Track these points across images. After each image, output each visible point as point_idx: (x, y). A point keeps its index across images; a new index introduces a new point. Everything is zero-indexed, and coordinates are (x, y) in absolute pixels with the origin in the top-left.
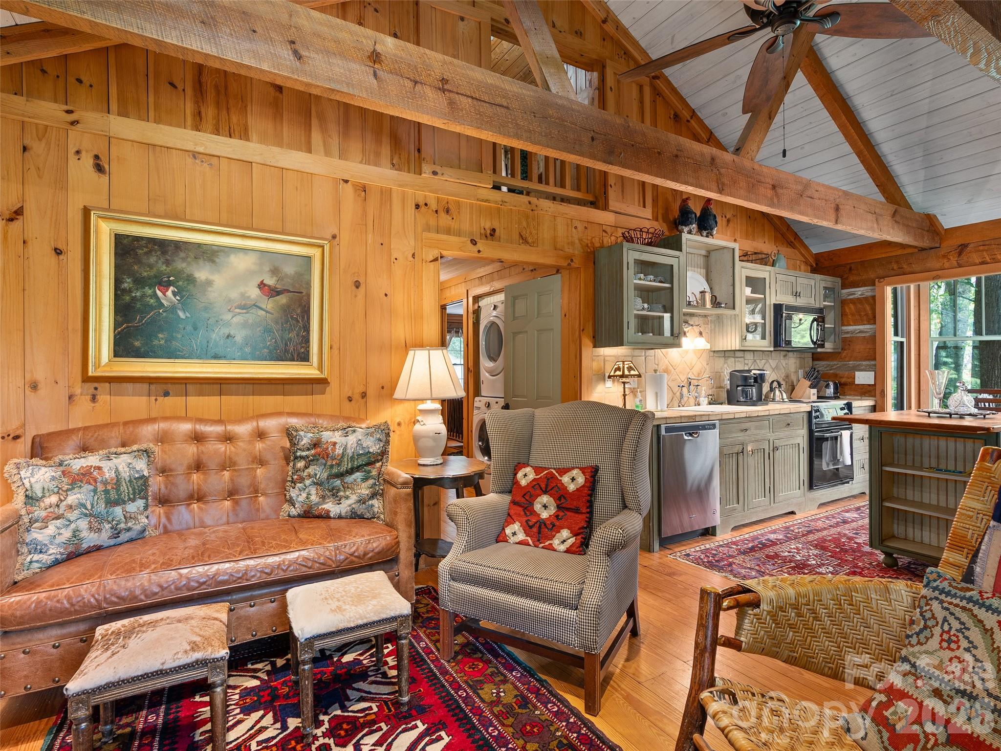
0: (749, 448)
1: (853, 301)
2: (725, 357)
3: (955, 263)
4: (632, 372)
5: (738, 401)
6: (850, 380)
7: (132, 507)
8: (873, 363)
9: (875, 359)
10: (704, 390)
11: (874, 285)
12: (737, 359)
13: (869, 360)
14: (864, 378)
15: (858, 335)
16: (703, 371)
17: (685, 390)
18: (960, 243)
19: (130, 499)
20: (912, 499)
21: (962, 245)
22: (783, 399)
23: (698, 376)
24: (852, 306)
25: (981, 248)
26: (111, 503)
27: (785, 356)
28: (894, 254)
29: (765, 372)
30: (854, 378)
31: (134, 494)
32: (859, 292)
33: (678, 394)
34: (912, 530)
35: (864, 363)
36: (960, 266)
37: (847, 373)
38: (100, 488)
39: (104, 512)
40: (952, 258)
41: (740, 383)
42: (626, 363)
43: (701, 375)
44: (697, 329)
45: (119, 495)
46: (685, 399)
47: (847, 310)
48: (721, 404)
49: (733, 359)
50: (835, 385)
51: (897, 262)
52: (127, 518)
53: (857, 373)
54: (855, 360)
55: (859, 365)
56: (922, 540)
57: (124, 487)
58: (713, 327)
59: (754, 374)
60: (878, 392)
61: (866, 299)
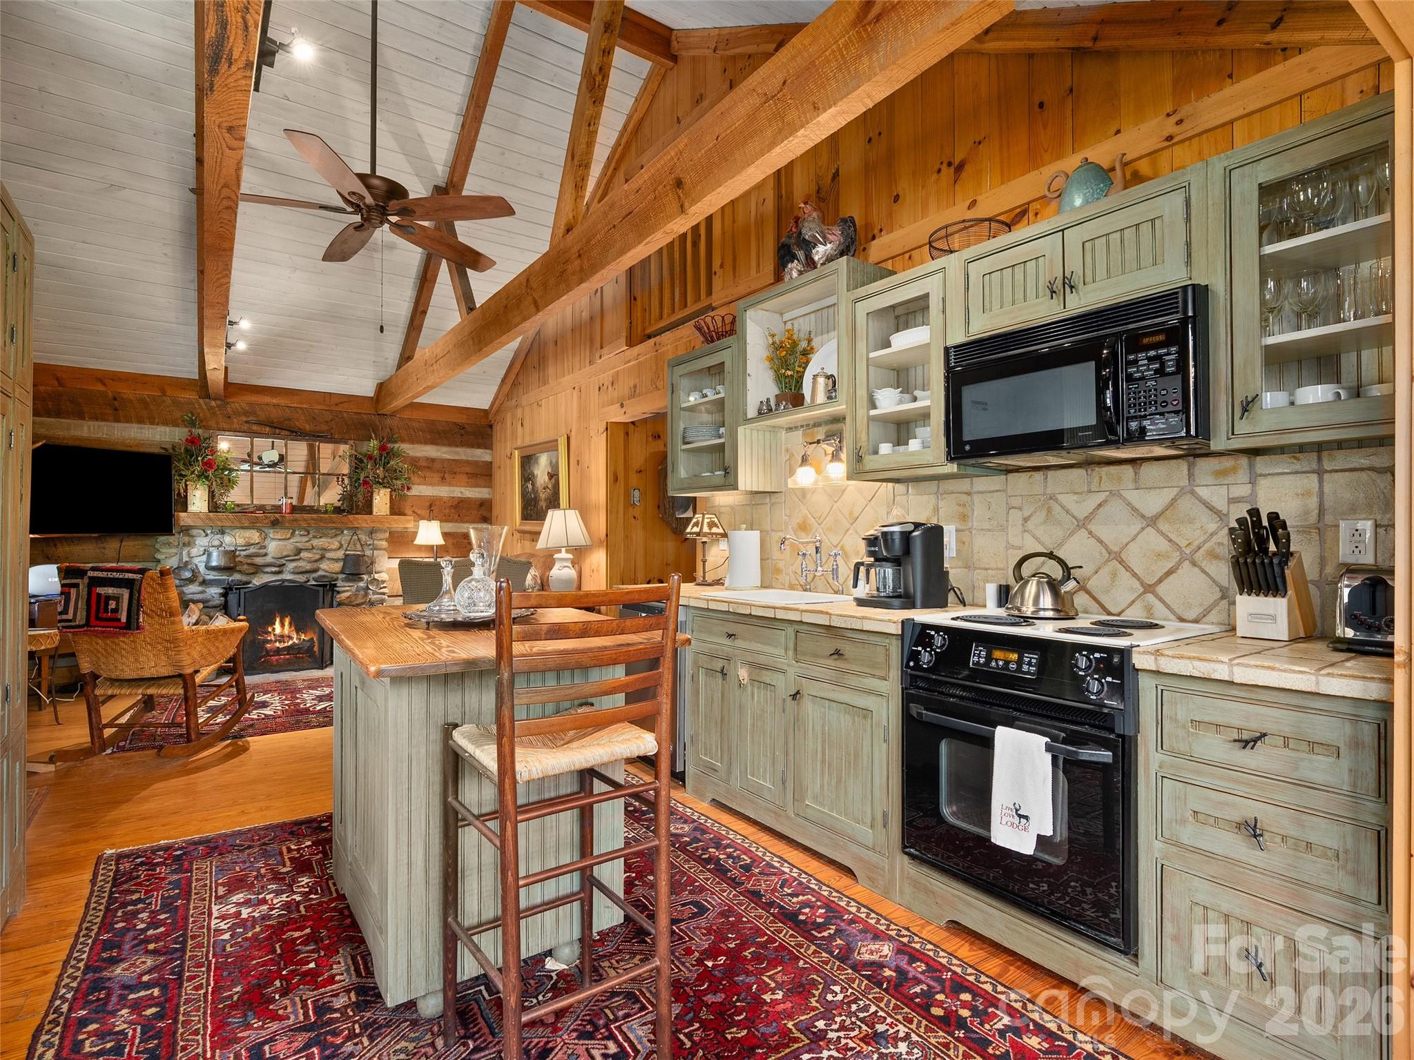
0: (742, 673)
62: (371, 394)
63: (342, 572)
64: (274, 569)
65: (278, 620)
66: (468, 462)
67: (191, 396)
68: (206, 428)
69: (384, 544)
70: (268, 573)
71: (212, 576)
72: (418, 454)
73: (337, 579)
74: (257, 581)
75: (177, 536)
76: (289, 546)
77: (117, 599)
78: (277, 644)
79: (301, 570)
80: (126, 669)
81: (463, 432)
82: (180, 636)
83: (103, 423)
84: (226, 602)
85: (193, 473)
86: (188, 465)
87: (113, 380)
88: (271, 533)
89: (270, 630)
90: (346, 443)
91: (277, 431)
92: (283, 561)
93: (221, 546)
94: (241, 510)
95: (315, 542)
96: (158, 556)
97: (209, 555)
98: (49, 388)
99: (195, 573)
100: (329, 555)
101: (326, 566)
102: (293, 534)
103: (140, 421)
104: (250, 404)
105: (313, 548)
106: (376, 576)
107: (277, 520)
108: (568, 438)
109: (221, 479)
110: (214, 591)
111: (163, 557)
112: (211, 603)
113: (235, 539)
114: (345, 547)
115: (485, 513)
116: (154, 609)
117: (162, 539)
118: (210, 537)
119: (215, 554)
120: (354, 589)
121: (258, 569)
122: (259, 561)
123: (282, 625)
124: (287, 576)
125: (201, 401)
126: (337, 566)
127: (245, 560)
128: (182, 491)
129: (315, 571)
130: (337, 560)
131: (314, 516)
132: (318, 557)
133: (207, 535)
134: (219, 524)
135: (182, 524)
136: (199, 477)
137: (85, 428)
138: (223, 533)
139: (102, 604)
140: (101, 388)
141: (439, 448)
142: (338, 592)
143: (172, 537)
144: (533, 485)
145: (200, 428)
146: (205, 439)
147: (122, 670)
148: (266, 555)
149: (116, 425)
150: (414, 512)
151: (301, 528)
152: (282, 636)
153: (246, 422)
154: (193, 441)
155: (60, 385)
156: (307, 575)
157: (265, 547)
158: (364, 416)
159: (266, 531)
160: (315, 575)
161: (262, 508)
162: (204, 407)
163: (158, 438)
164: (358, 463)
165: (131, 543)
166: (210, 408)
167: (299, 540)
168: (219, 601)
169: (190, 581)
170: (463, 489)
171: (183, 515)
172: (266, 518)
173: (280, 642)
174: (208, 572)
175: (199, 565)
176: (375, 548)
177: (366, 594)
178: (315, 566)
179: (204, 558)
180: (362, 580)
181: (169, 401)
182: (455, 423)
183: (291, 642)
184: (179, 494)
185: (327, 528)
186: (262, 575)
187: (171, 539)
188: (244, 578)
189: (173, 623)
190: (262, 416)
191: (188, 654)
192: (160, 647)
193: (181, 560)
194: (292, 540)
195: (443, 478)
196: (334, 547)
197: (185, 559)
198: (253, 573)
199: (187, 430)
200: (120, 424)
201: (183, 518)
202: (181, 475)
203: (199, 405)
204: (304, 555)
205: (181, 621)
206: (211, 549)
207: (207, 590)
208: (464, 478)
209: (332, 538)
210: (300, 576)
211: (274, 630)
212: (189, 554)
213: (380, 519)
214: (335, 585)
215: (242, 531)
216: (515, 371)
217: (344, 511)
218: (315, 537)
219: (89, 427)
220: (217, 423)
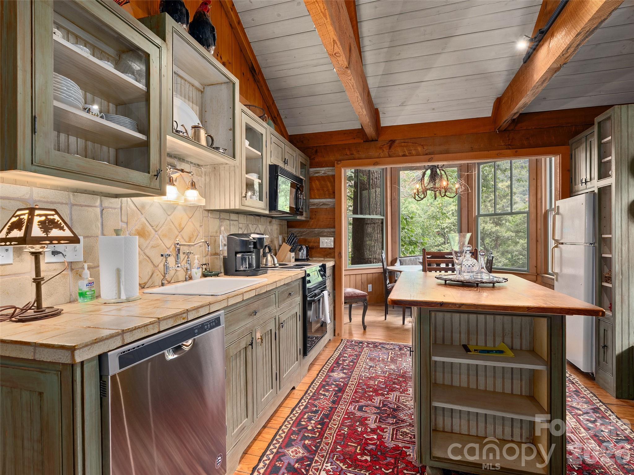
0: (258, 335)
1: (319, 179)
2: (220, 219)
3: (387, 153)
4: (55, 233)
5: (236, 271)
6: (316, 244)
8: (332, 230)
9: (334, 227)
10: (197, 259)
11: (333, 166)
12: (232, 222)
13: (330, 228)
14: (326, 242)
15: (322, 207)
16: (195, 234)
17: (171, 261)
18: (390, 139)
20: (441, 383)
21: (391, 140)
22: (274, 264)
23: (190, 241)
24: (317, 183)
25: (403, 144)
27: (270, 222)
28: (347, 142)
29: (264, 236)
30: (319, 243)
32: (323, 171)
33: (161, 266)
34: (441, 418)
35: (326, 230)
36: (390, 156)
37: (314, 238)
40: (385, 150)
41: (238, 249)
42: (37, 212)
43: (193, 240)
44: (187, 178)
46: (172, 272)
47: (314, 186)
48: (217, 275)
49: (228, 222)
50: (307, 247)
51: (349, 149)
53: (321, 238)
54: (320, 228)
55: (322, 232)
56: (452, 429)
58: (208, 180)
59: (254, 238)
60: (336, 254)
61: (328, 177)
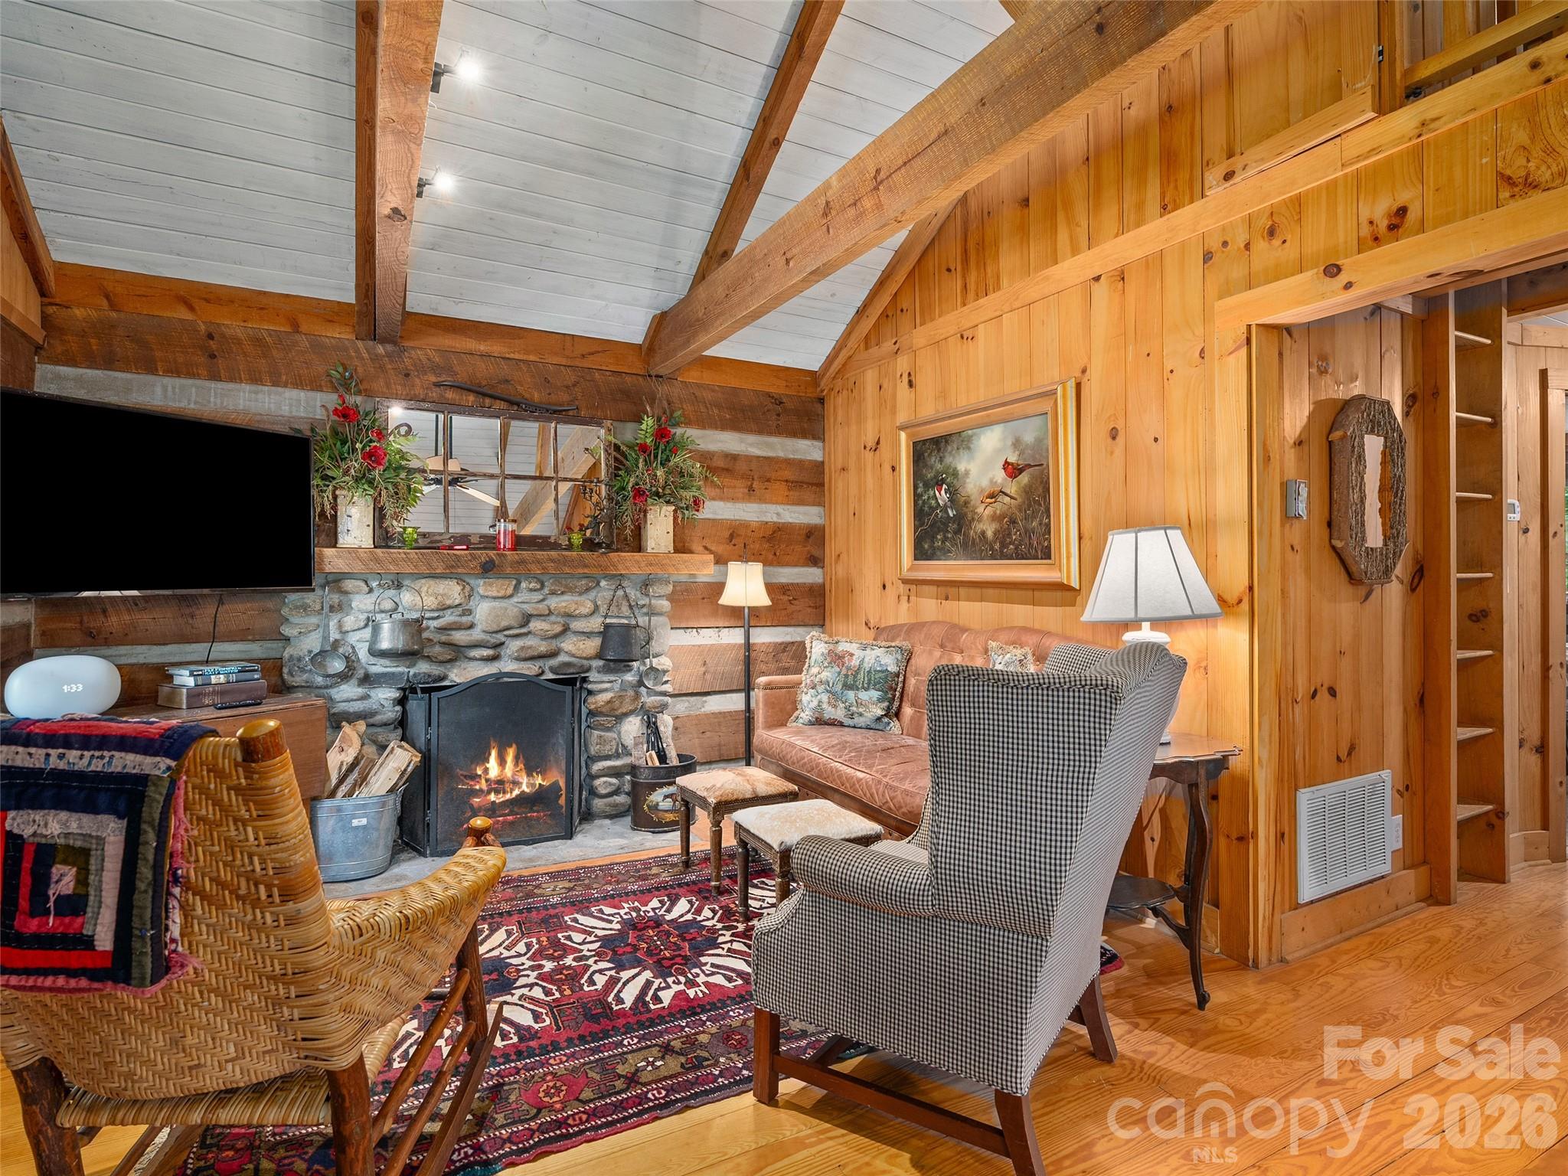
7: (864, 695)
19: (863, 688)
26: (847, 686)
31: (869, 684)
38: (844, 671)
39: (840, 692)
45: (855, 682)
52: (859, 704)
57: (861, 676)
62: (638, 339)
63: (599, 656)
64: (486, 652)
65: (494, 753)
66: (788, 462)
67: (340, 334)
68: (369, 394)
69: (665, 604)
70: (474, 659)
71: (379, 667)
72: (712, 447)
73: (588, 670)
74: (461, 674)
75: (319, 592)
76: (511, 610)
77: (80, 856)
78: (492, 797)
79: (530, 653)
80: (141, 1071)
81: (779, 408)
82: (318, 958)
83: (190, 381)
84: (404, 713)
85: (346, 473)
86: (338, 459)
87: (208, 301)
88: (481, 586)
89: (479, 772)
90: (599, 425)
91: (488, 401)
92: (500, 637)
93: (395, 609)
94: (429, 543)
95: (554, 602)
96: (286, 631)
97: (376, 630)
98: (93, 314)
99: (351, 662)
100: (576, 625)
101: (569, 645)
102: (517, 588)
103: (255, 379)
104: (443, 352)
105: (550, 613)
106: (655, 662)
107: (492, 561)
108: (1078, 386)
109: (395, 485)
110: (385, 696)
111: (295, 632)
112: (378, 718)
113: (418, 598)
114: (603, 610)
115: (816, 553)
116: (225, 875)
117: (293, 597)
118: (376, 593)
119: (386, 628)
120: (617, 686)
121: (458, 653)
122: (459, 637)
123: (502, 762)
124: (508, 666)
125: (360, 344)
126: (592, 645)
127: (436, 637)
128: (328, 507)
129: (554, 654)
130: (589, 635)
131: (553, 553)
132: (558, 629)
133: (371, 591)
134: (393, 569)
135: (328, 569)
136: (357, 480)
137: (159, 390)
138: (399, 586)
139: (26, 879)
140: (184, 314)
141: (744, 436)
142: (590, 693)
143: (311, 595)
144: (953, 492)
145: (359, 393)
146: (367, 414)
147: (130, 1076)
148: (471, 626)
149: (213, 385)
150: (706, 548)
151: (530, 577)
152: (500, 782)
153: (437, 385)
154: (346, 414)
155: (113, 306)
156: (540, 663)
157: (469, 612)
158: (628, 379)
159: (472, 582)
160: (554, 662)
161: (464, 539)
162: (366, 356)
163: (285, 410)
164: (619, 459)
165: (241, 607)
166: (375, 358)
167: (527, 598)
168: (392, 713)
169: (344, 677)
170: (780, 508)
171: (329, 552)
172: (474, 557)
173: (497, 792)
174: (373, 660)
175: (358, 646)
176: (652, 613)
177: (638, 695)
178: (554, 645)
179: (367, 633)
180: (629, 669)
181: (303, 342)
182: (769, 395)
183: (516, 792)
184: (322, 514)
185: (572, 576)
186: (464, 664)
187: (309, 598)
188: (436, 670)
189: (293, 921)
190: (462, 377)
191: (346, 1009)
192: (251, 997)
193: (325, 638)
194: (515, 599)
195: (751, 489)
196: (585, 610)
197: (334, 635)
198: (450, 661)
199: (335, 396)
200: (220, 385)
201: (329, 559)
202: (325, 478)
203: (357, 351)
204: (535, 625)
205: (321, 910)
206: (379, 617)
207: (372, 693)
208: (781, 489)
209: (581, 594)
210: (529, 664)
211: (486, 770)
212: (340, 625)
213: (657, 560)
214: (585, 680)
215: (431, 582)
216: (893, 288)
217: (599, 545)
218: (553, 593)
219: (165, 389)
220: (388, 385)
